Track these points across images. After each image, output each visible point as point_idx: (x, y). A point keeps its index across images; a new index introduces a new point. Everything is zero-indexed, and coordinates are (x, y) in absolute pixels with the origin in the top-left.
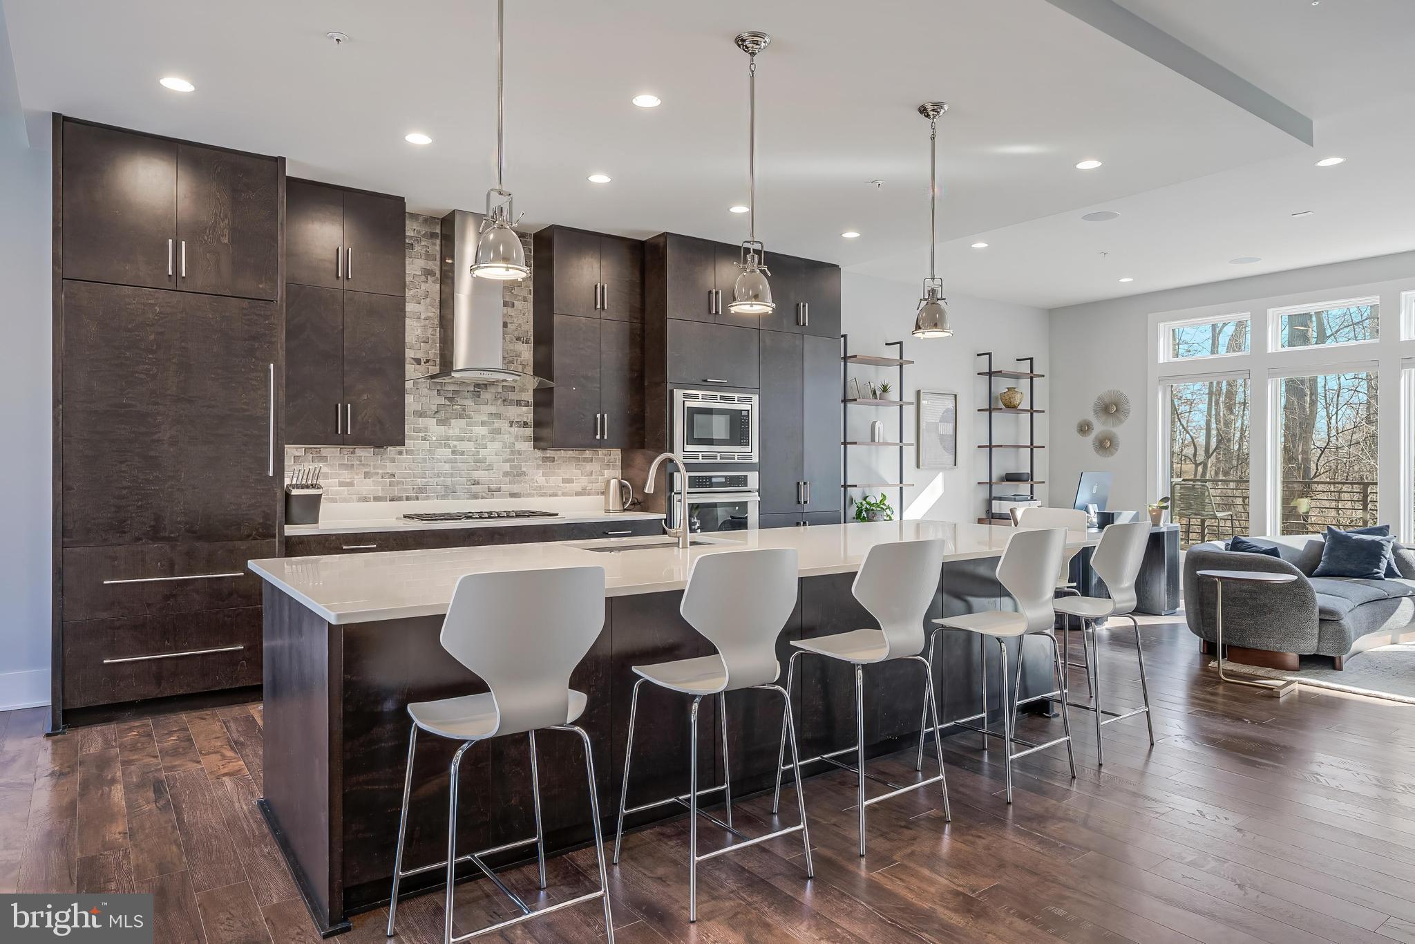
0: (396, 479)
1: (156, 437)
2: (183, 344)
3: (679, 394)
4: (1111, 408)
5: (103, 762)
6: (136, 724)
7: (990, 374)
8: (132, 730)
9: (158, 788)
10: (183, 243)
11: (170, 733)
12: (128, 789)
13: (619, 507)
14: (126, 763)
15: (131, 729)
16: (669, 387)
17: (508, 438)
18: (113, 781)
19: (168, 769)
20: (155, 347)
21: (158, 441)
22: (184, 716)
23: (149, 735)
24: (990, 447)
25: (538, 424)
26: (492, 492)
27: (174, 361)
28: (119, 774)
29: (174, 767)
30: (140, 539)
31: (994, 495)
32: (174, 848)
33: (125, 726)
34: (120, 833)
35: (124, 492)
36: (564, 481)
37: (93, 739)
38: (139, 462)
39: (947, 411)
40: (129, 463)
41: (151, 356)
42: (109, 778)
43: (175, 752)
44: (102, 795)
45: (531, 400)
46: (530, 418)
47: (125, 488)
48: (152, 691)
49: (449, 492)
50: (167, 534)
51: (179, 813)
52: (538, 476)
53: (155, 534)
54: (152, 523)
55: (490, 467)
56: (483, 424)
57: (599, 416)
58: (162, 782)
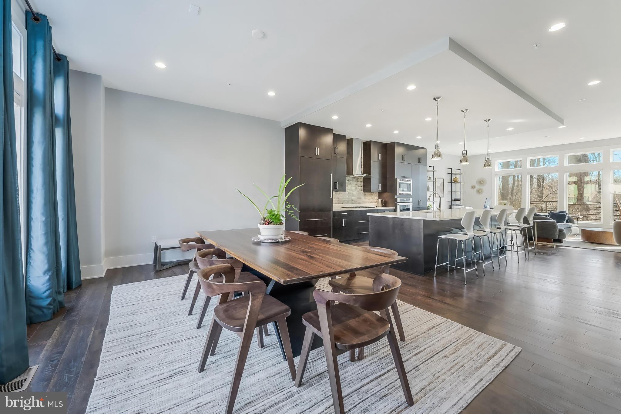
0: (339, 199)
3: (398, 180)
4: (481, 182)
7: (451, 174)
10: (318, 148)
13: (381, 206)
16: (396, 178)
17: (358, 190)
24: (451, 192)
25: (364, 186)
26: (355, 202)
30: (311, 211)
31: (452, 204)
36: (368, 200)
39: (442, 183)
45: (362, 181)
46: (362, 185)
49: (348, 202)
52: (364, 198)
55: (355, 197)
56: (354, 186)
57: (379, 184)
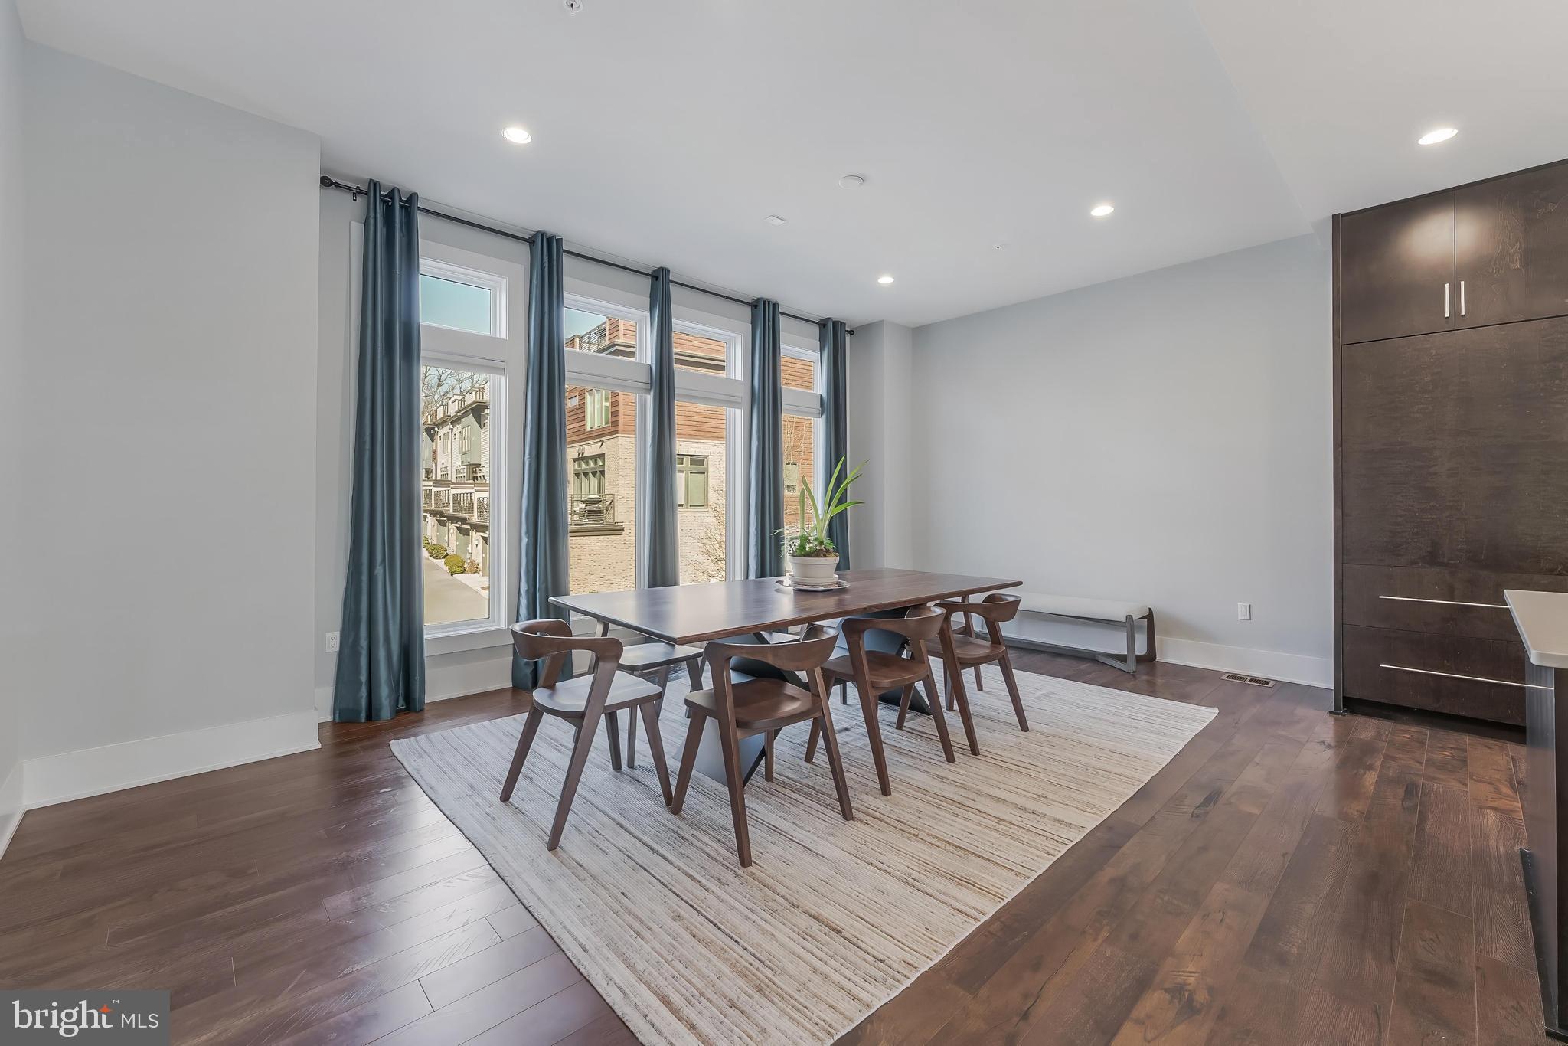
1: (1432, 470)
2: (1463, 380)
5: (1368, 749)
6: (1414, 729)
8: (1408, 732)
9: (1411, 790)
10: (1462, 283)
11: (1444, 748)
12: (1380, 780)
14: (1388, 757)
15: (1405, 732)
18: (1370, 768)
19: (1428, 778)
20: (1431, 388)
21: (1435, 473)
22: (1466, 739)
23: (1423, 743)
27: (1452, 397)
28: (1378, 764)
29: (1434, 779)
30: (1417, 563)
32: (1404, 848)
33: (1400, 727)
34: (1357, 811)
35: (1400, 519)
37: (1367, 728)
38: (1415, 493)
40: (1404, 494)
41: (1427, 396)
42: (1368, 764)
43: (1442, 766)
44: (1356, 774)
47: (1401, 516)
48: (1430, 705)
50: (1446, 560)
51: (1423, 819)
53: (1433, 558)
54: (1429, 549)
58: (1417, 786)
